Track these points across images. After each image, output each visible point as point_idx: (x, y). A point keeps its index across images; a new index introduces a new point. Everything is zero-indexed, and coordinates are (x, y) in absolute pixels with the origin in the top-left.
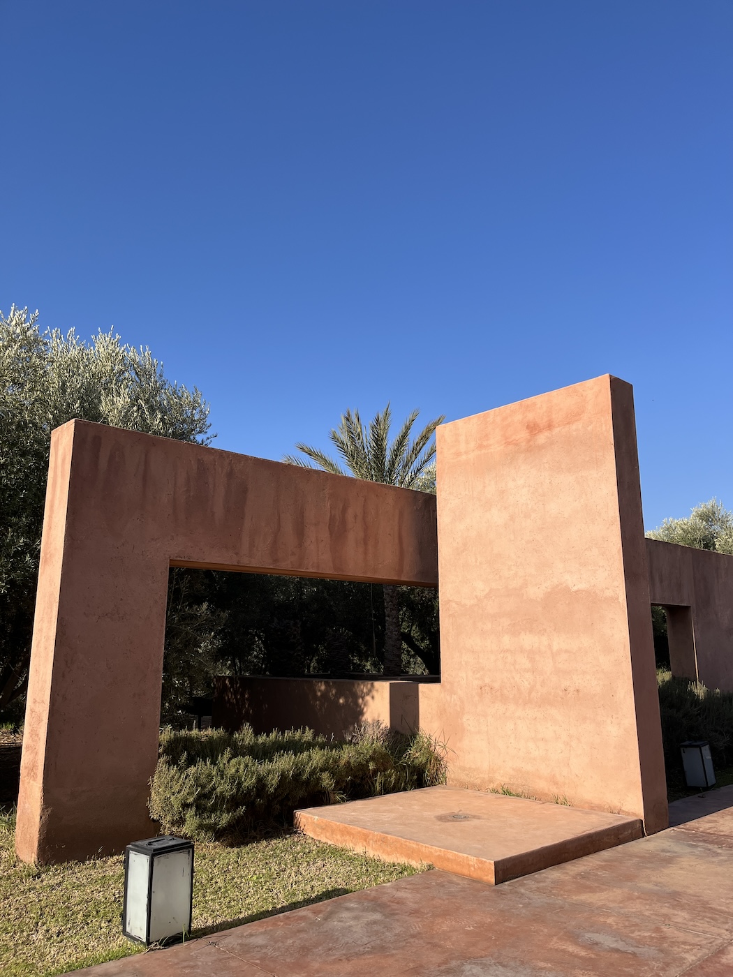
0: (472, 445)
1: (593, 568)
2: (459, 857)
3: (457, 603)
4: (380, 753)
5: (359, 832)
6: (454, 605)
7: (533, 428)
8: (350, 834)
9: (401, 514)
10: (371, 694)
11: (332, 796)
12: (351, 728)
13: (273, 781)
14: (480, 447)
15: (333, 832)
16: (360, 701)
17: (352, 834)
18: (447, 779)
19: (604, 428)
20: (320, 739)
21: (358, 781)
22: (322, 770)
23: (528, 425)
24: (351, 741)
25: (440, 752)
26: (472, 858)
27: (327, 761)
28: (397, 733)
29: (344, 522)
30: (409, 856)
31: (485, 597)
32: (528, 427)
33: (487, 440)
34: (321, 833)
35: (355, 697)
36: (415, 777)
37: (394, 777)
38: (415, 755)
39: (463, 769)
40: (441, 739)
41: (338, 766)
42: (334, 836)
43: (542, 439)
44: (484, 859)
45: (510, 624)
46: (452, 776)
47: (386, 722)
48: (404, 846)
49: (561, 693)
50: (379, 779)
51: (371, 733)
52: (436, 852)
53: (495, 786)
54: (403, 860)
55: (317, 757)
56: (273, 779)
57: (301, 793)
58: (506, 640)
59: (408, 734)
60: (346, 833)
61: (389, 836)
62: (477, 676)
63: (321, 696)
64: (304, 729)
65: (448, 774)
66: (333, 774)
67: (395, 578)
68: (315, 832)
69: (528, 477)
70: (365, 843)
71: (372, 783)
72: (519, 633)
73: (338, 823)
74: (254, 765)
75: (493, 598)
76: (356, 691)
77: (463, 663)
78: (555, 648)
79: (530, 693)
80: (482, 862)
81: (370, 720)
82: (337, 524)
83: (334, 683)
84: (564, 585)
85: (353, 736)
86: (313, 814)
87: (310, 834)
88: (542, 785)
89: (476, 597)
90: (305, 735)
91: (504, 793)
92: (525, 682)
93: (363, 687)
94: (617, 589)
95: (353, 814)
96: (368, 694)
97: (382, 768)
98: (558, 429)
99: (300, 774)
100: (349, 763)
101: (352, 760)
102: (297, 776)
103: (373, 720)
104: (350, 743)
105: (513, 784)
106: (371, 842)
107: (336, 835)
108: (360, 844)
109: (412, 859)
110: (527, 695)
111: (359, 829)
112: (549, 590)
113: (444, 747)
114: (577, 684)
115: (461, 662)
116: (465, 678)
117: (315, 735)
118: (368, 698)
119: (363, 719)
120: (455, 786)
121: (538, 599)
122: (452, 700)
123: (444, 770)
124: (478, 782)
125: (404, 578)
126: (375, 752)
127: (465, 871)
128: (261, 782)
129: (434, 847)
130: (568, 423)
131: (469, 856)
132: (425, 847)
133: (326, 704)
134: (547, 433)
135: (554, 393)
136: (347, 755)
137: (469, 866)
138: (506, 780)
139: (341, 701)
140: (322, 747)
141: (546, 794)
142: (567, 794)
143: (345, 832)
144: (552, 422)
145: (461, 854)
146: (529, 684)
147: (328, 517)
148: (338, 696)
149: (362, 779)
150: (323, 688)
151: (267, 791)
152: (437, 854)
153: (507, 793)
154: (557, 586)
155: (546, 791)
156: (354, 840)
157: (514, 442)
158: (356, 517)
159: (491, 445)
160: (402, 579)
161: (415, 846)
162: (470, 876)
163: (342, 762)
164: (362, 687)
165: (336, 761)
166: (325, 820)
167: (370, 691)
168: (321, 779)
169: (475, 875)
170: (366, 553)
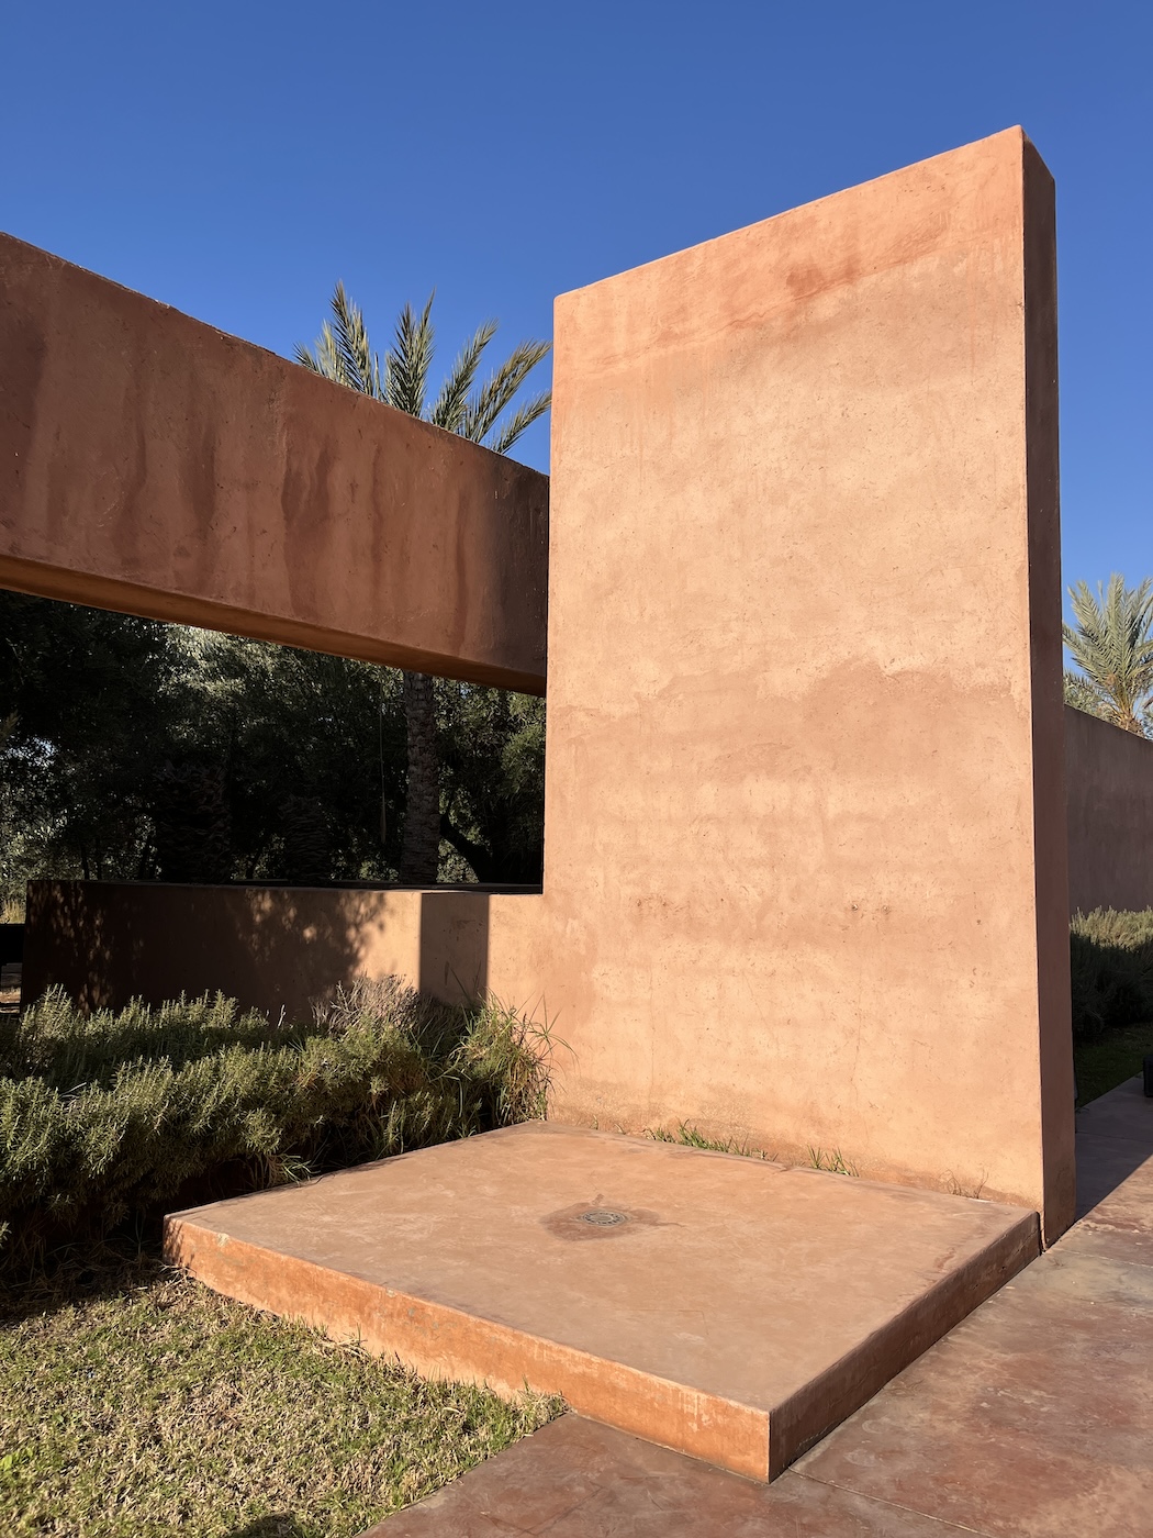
0: (645, 335)
1: (945, 617)
2: (650, 1386)
3: (589, 712)
4: (399, 1054)
5: (343, 1286)
6: (581, 717)
7: (805, 283)
8: (315, 1287)
9: (464, 502)
10: (377, 920)
11: (272, 1165)
12: (329, 993)
13: (103, 1144)
14: (666, 337)
15: (269, 1279)
16: (352, 933)
17: (321, 1288)
18: (549, 1107)
19: (999, 266)
20: (251, 1021)
21: (343, 1123)
22: (250, 1103)
23: (792, 276)
24: (325, 1026)
25: (533, 1045)
26: (695, 1394)
27: (262, 1079)
28: (435, 1003)
29: (322, 495)
30: (487, 1367)
31: (660, 696)
32: (791, 280)
33: (683, 320)
34: (237, 1279)
35: (341, 925)
36: (479, 1105)
37: (429, 1108)
38: (477, 1052)
39: (588, 1084)
40: (539, 1017)
41: (292, 1091)
42: (272, 1290)
43: (826, 306)
44: (732, 1403)
45: (720, 757)
46: (562, 1100)
47: (409, 977)
48: (474, 1338)
49: (841, 915)
50: (395, 1116)
51: (374, 1005)
52: (576, 1364)
53: (665, 1123)
54: (469, 1376)
55: (237, 1069)
56: (101, 1138)
57: (186, 1168)
58: (708, 794)
59: (462, 1005)
60: (303, 1285)
61: (430, 1305)
62: (632, 876)
63: (263, 922)
64: (213, 997)
65: (550, 1096)
66: (276, 1108)
67: (446, 652)
68: (219, 1275)
69: (787, 403)
70: (357, 1318)
71: (376, 1125)
72: (742, 778)
73: (284, 1258)
74: (47, 1103)
75: (680, 697)
76: (343, 913)
77: (599, 848)
78: (833, 809)
79: (760, 917)
80: (725, 1411)
81: (372, 975)
82: (305, 496)
83: (293, 895)
84: (866, 660)
85: (332, 1011)
86: (218, 1226)
87: (206, 1279)
88: (780, 1127)
89: (638, 696)
90: (214, 1011)
91: (686, 1141)
92: (751, 889)
93: (361, 904)
94: (1007, 665)
95: (327, 1219)
96: (370, 919)
97: (401, 1089)
98: (874, 278)
99: (186, 1118)
100: (319, 1082)
101: (328, 1076)
102: (176, 1124)
103: (381, 974)
104: (323, 1031)
105: (708, 1122)
106: (376, 1316)
107: (278, 1289)
108: (345, 1318)
109: (499, 1376)
110: (754, 921)
111: (343, 1278)
112: (824, 675)
113: (545, 1036)
114: (884, 896)
115: (593, 845)
116: (601, 880)
117: (241, 1010)
118: (370, 928)
119: (358, 972)
120: (568, 1121)
121: (796, 698)
122: (568, 931)
123: (542, 1085)
124: (624, 1114)
125: (467, 655)
126: (385, 1051)
127: (669, 1430)
128: (66, 1151)
129: (570, 1350)
130: (901, 261)
131: (685, 1389)
132: (541, 1346)
133: (273, 939)
134: (841, 292)
135: (866, 188)
136: (316, 1060)
137: (684, 1417)
138: (692, 1111)
139: (308, 933)
140: (251, 1041)
141: (791, 1147)
142: (843, 1147)
143: (302, 1283)
144: (858, 261)
145: (655, 1379)
146: (761, 894)
147: (279, 477)
148: (302, 922)
149: (352, 1116)
150: (267, 905)
151: (86, 1170)
152: (580, 1369)
153: (694, 1140)
154: (848, 663)
155: (792, 1139)
156: (326, 1306)
157: (754, 319)
158: (353, 487)
159: (693, 332)
160: (461, 656)
161: (507, 1340)
162: (684, 1445)
163: (303, 1081)
164: (356, 903)
165: (286, 1079)
166: (247, 1247)
167: (374, 913)
168: (244, 1128)
169: (702, 1446)
170: (376, 581)
